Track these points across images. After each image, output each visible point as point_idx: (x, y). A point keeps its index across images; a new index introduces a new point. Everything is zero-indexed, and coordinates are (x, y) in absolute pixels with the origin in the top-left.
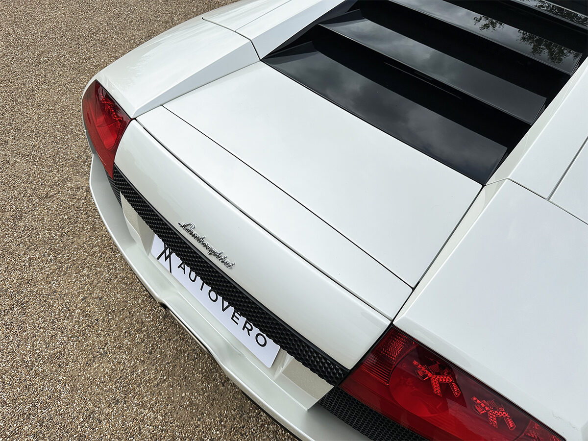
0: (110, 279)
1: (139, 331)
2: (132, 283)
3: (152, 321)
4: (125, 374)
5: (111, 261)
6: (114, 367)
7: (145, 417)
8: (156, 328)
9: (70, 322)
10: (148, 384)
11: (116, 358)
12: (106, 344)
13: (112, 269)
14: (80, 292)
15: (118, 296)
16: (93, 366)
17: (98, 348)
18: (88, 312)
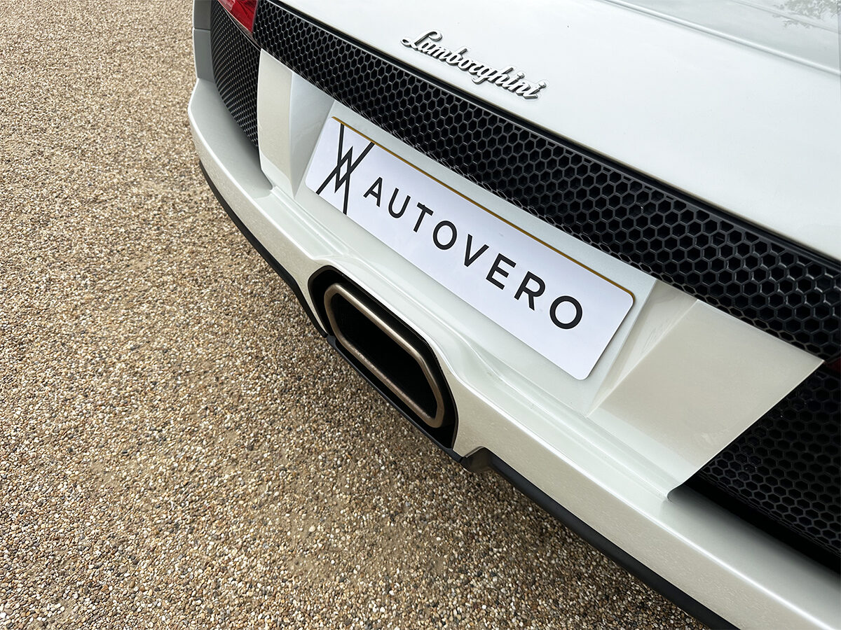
0: (188, 324)
1: (233, 408)
2: (226, 334)
3: (259, 395)
4: (197, 479)
5: (191, 298)
6: (176, 465)
7: (231, 563)
8: (264, 408)
9: (103, 381)
10: (241, 502)
11: (181, 450)
12: (166, 424)
13: (193, 309)
14: (128, 336)
15: (199, 350)
16: (136, 459)
17: (150, 430)
18: (140, 369)
